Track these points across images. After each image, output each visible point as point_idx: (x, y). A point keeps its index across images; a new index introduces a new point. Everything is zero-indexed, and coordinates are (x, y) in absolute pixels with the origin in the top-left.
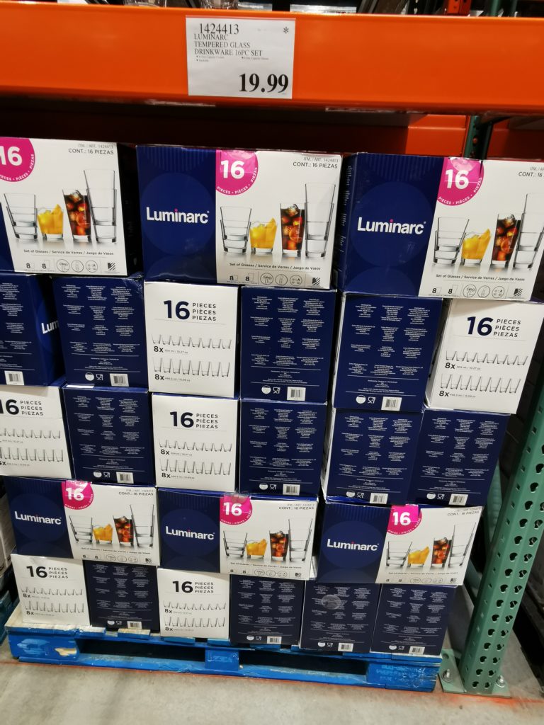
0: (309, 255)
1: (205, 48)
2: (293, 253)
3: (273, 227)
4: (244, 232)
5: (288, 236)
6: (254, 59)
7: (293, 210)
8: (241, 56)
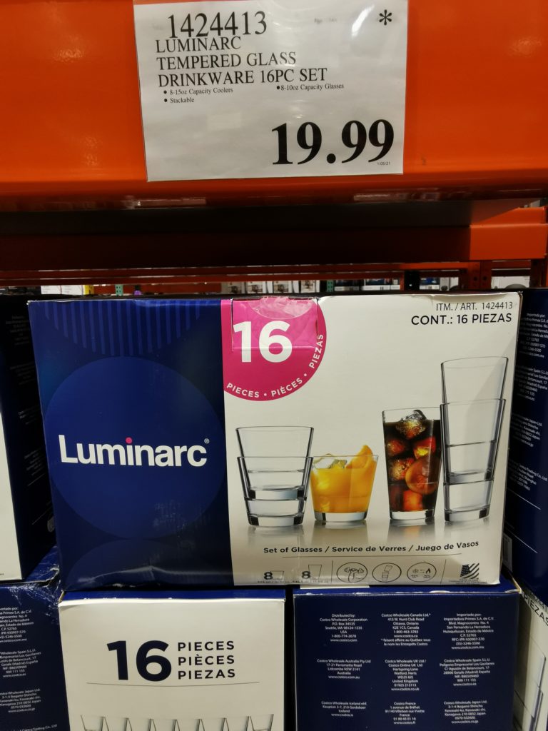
0: (453, 517)
1: (184, 71)
2: (416, 517)
3: (367, 465)
4: (296, 480)
5: (402, 481)
6: (307, 88)
7: (414, 423)
8: (275, 84)
